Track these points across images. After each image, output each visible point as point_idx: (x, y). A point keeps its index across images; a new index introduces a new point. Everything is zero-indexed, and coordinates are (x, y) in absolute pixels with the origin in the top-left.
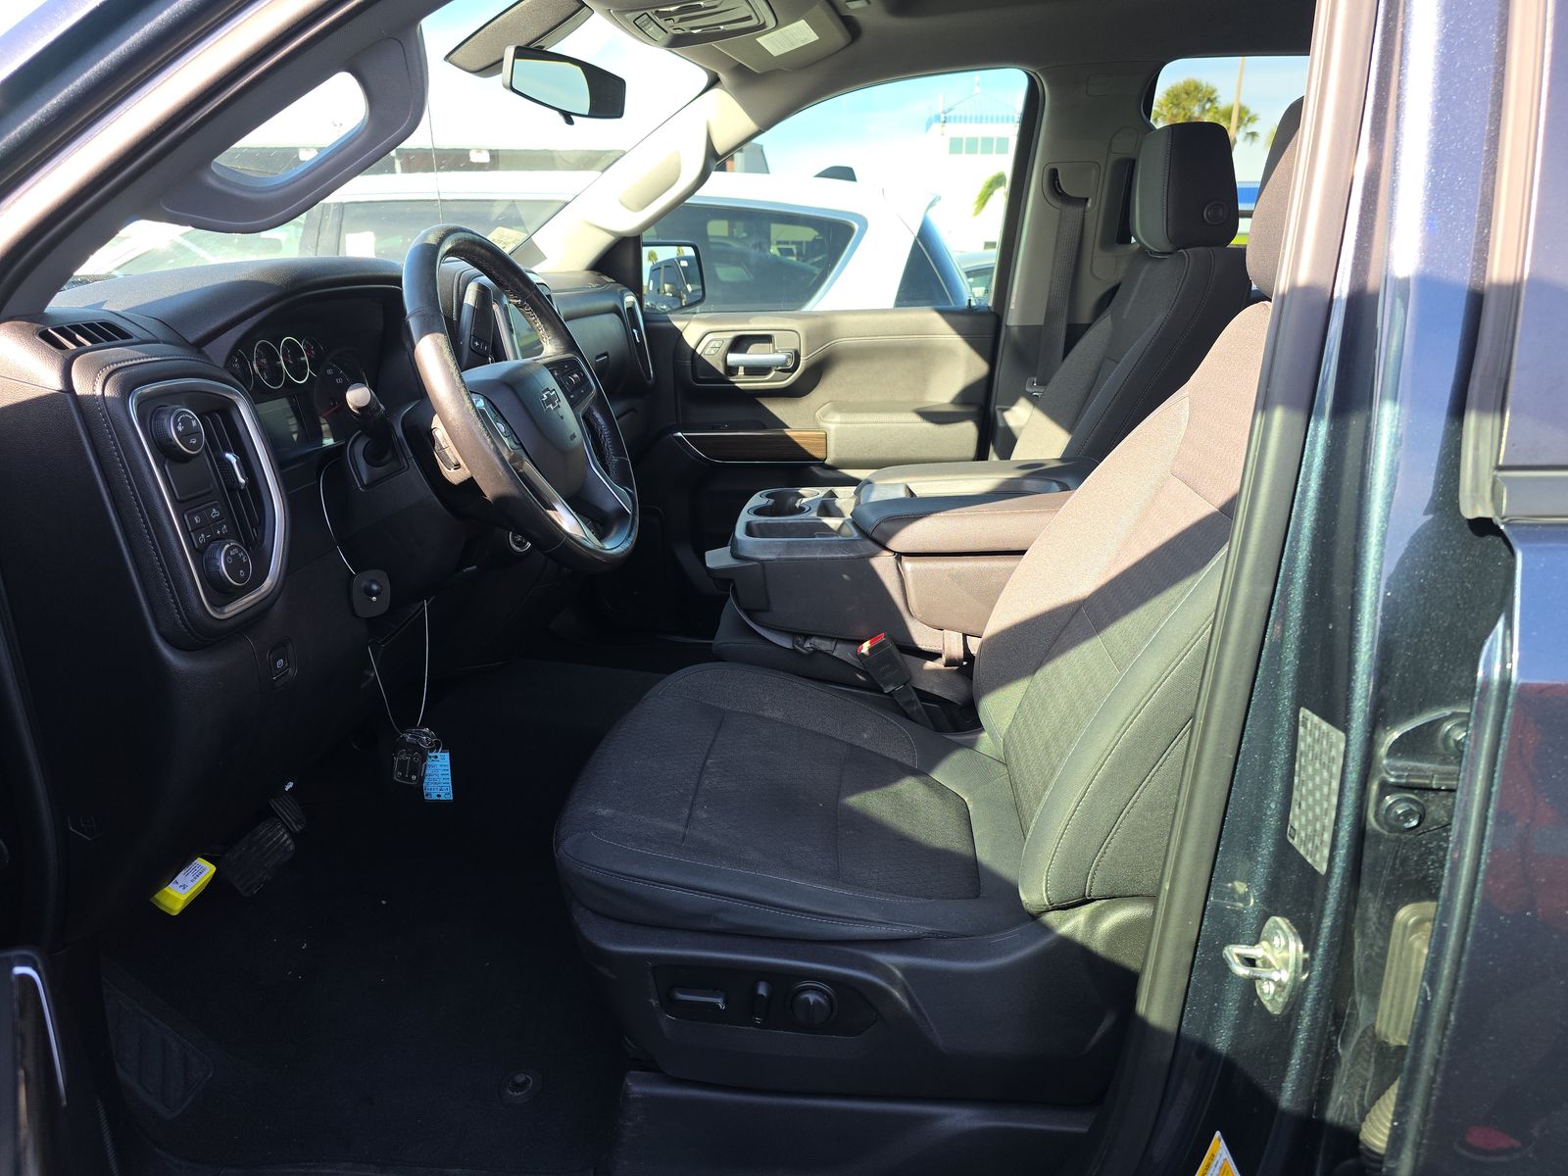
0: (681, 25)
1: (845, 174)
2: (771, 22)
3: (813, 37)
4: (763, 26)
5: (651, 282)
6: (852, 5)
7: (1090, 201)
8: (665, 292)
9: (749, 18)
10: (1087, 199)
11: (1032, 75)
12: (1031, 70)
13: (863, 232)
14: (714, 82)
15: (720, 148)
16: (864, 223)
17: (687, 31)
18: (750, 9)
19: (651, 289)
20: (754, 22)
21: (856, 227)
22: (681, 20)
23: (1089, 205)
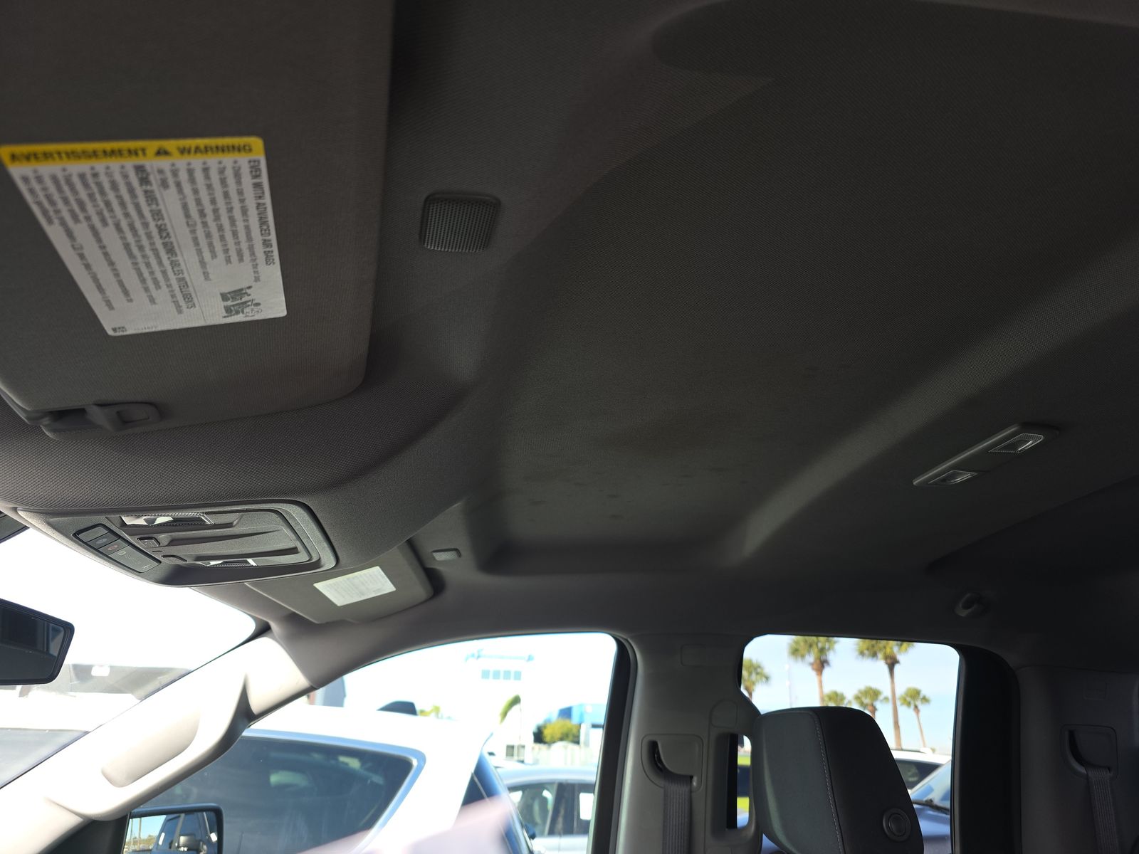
0: (174, 550)
1: (407, 708)
2: (329, 562)
3: (387, 587)
4: (317, 564)
5: (163, 834)
6: (440, 557)
7: (695, 779)
8: (179, 847)
9: (293, 551)
10: (691, 777)
11: (622, 640)
12: (621, 635)
13: (420, 768)
14: (263, 630)
15: (256, 704)
16: (422, 758)
17: (190, 561)
18: (293, 537)
19: (160, 842)
20: (301, 558)
21: (415, 762)
22: (173, 542)
23: (695, 784)
